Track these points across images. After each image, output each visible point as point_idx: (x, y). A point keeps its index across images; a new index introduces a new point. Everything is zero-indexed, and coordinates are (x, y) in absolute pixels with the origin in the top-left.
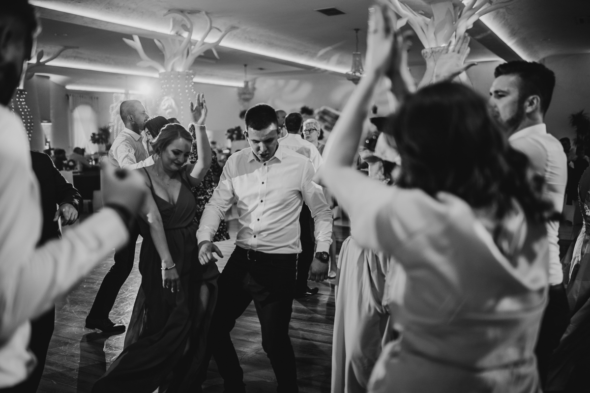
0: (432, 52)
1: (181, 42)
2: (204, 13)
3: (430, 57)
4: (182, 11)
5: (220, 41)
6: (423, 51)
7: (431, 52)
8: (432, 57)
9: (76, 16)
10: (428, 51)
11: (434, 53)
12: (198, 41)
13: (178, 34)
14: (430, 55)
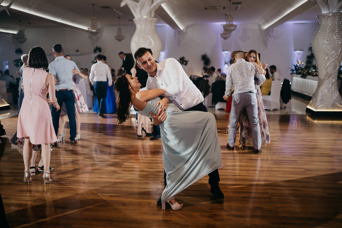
0: (139, 20)
3: (138, 23)
5: (10, 5)
6: (134, 20)
10: (137, 19)
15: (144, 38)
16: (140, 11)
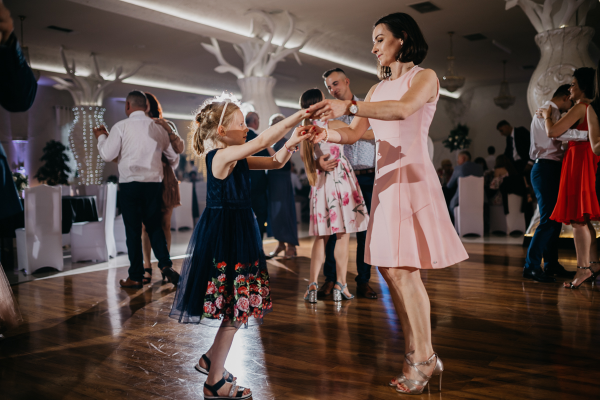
0: (549, 35)
1: (261, 46)
2: (286, 13)
3: (546, 42)
4: (264, 11)
5: (301, 47)
6: (536, 37)
7: (547, 35)
8: (548, 41)
9: (153, 11)
10: (543, 34)
11: (551, 37)
12: (278, 46)
13: (259, 37)
14: (546, 39)
15: (560, 74)
16: (551, 15)
